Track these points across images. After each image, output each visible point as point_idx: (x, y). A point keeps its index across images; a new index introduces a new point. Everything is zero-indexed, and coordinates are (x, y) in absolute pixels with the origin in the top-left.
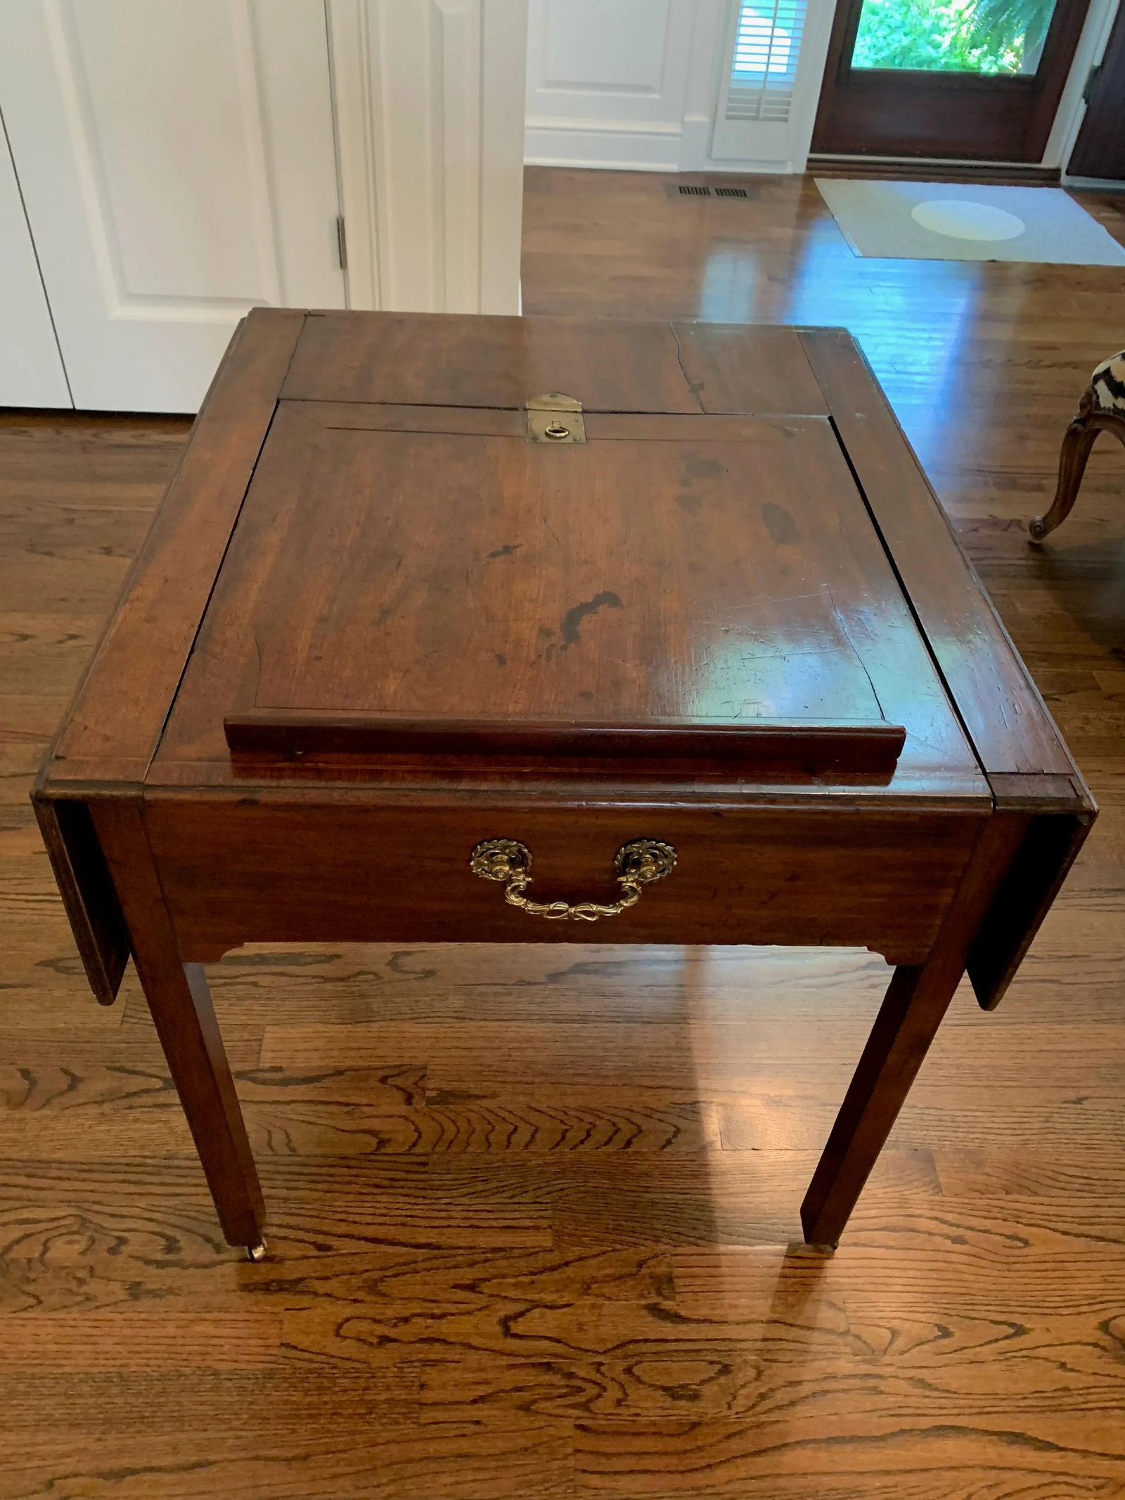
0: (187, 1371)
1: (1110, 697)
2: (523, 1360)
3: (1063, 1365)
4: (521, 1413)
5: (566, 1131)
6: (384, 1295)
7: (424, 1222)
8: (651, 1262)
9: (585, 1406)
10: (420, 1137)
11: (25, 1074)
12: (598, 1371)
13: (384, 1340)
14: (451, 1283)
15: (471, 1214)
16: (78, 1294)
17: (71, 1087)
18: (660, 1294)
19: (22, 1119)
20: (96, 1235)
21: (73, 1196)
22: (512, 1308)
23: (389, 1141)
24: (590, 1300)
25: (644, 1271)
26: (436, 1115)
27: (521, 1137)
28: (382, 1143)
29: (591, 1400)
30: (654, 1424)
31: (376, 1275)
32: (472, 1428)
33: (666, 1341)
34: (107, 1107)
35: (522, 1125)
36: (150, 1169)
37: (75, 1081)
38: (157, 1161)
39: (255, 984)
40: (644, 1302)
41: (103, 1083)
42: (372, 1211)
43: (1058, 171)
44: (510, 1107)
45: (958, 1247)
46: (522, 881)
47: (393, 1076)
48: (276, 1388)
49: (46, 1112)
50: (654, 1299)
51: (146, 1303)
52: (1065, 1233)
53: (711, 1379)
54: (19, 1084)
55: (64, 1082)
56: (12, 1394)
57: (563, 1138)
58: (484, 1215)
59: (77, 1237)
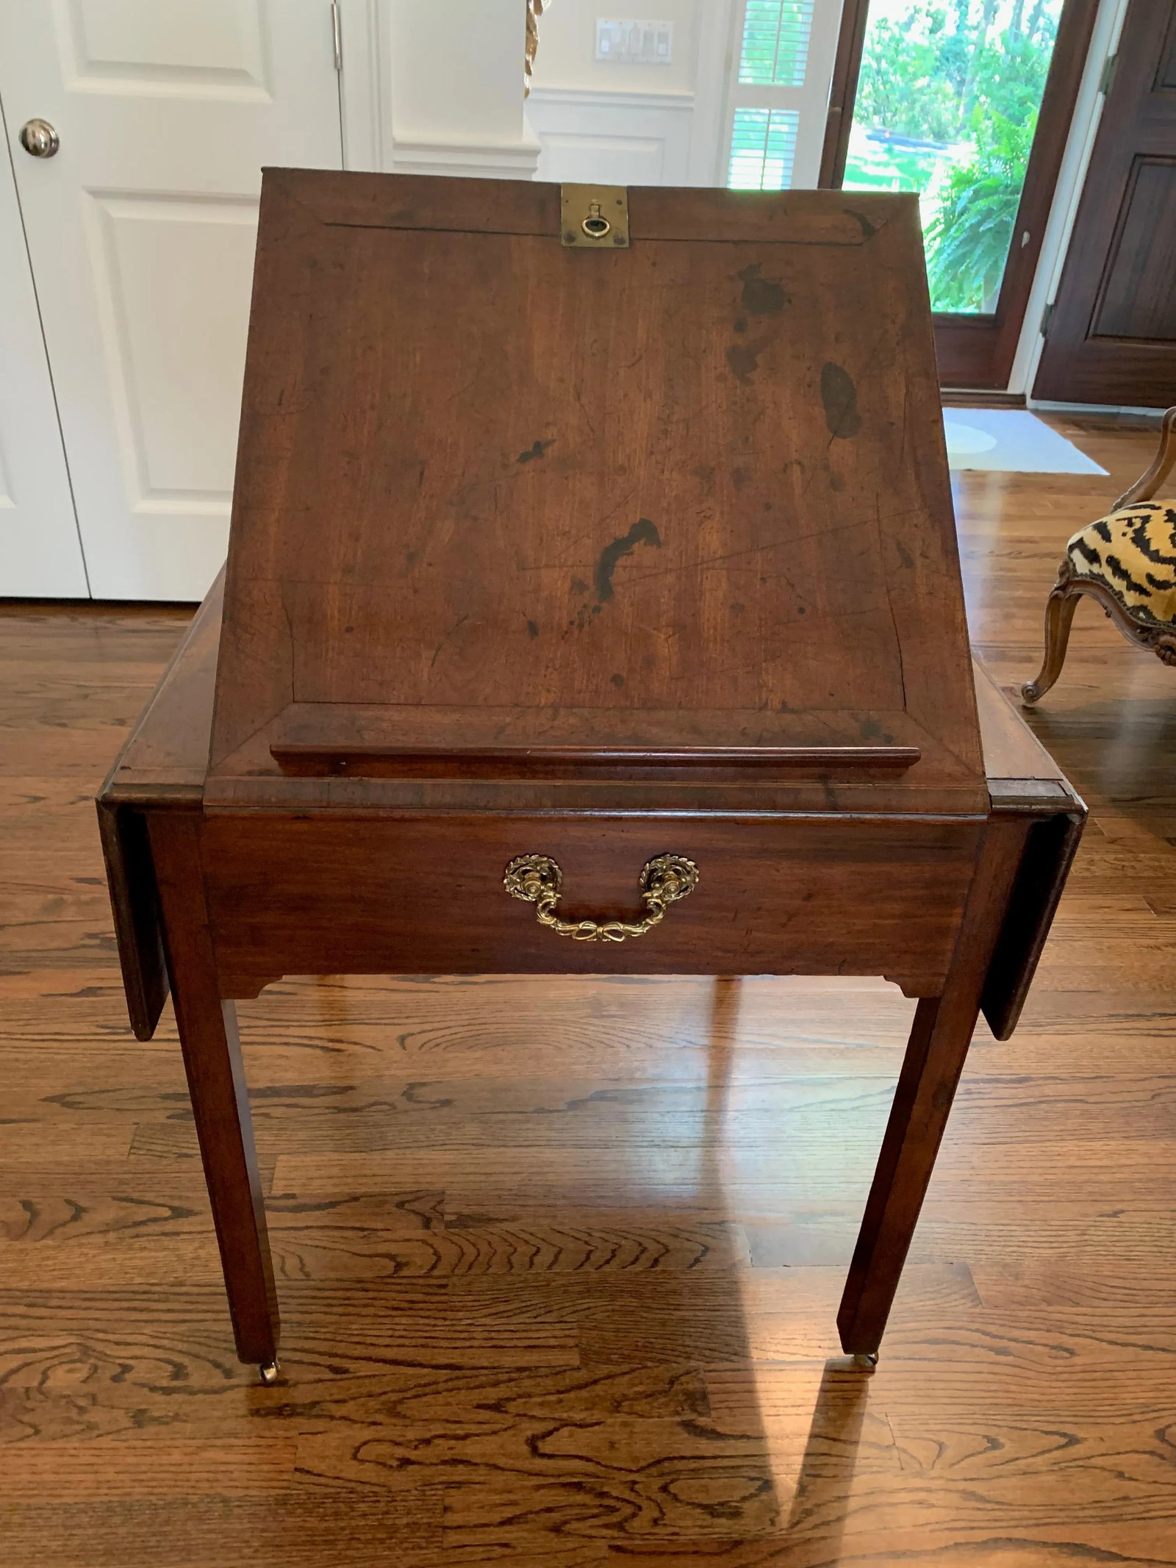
0: (194, 1499)
1: (1113, 842)
2: (552, 1480)
3: (1120, 1475)
4: (552, 1535)
5: (591, 1251)
6: (405, 1417)
7: (443, 1343)
8: (683, 1379)
9: (620, 1526)
10: (439, 1259)
11: (27, 1205)
12: (632, 1490)
13: (405, 1462)
14: (475, 1403)
15: (493, 1335)
16: (78, 1423)
17: (75, 1218)
18: (695, 1411)
19: (22, 1251)
20: (100, 1363)
21: (74, 1324)
22: (540, 1428)
23: (407, 1264)
24: (621, 1418)
25: (676, 1387)
26: (455, 1238)
27: (545, 1258)
28: (399, 1266)
29: (626, 1520)
30: (694, 1543)
31: (394, 1397)
32: (499, 1551)
33: (703, 1458)
34: (112, 1236)
35: (544, 1247)
36: (156, 1297)
37: (78, 1213)
38: (166, 1288)
39: (267, 1116)
40: (678, 1419)
41: (110, 1213)
42: (390, 1333)
43: (1023, 396)
44: (532, 1230)
45: (1002, 1358)
46: (552, 897)
47: (409, 1201)
48: (290, 1514)
49: (49, 1242)
50: (689, 1416)
51: (151, 1429)
52: (1111, 1343)
53: (752, 1496)
54: (20, 1215)
55: (67, 1213)
56: (7, 1526)
57: (588, 1258)
58: (506, 1335)
59: (79, 1365)
